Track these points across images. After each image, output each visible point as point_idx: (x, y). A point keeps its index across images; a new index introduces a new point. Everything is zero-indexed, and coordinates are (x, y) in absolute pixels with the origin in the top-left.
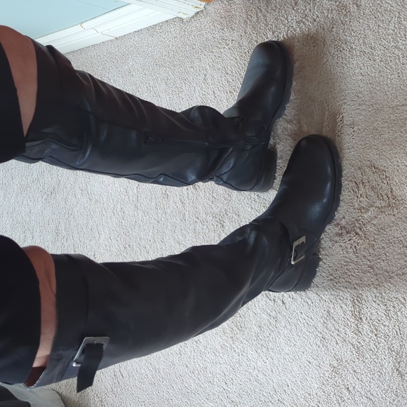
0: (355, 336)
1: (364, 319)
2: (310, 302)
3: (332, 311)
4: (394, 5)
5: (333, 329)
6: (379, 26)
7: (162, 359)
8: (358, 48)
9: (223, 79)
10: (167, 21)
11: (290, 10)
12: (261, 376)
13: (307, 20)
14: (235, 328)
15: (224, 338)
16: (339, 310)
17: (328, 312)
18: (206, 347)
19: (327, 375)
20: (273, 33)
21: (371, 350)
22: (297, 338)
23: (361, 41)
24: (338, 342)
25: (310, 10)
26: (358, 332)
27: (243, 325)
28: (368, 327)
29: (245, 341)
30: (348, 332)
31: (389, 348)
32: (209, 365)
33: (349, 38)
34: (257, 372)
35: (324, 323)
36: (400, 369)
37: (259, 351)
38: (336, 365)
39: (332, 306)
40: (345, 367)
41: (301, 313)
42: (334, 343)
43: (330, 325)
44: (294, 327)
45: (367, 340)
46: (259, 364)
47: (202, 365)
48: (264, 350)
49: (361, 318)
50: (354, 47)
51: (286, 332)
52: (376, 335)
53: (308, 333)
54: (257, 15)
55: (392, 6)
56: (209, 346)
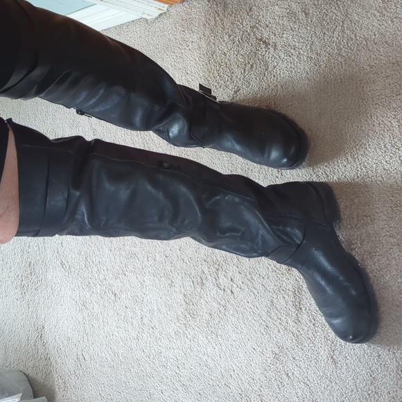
0: (295, 325)
1: (303, 309)
2: (256, 292)
3: (275, 301)
4: (339, 14)
5: (276, 318)
6: (325, 33)
7: (121, 344)
8: (305, 54)
9: (183, 78)
10: (133, 21)
11: (245, 15)
12: (210, 361)
13: (260, 25)
14: (189, 316)
15: (178, 324)
16: (282, 301)
17: (272, 302)
18: (161, 333)
19: (269, 361)
20: (229, 37)
21: (309, 338)
22: (243, 326)
23: (308, 47)
24: (280, 330)
25: (263, 17)
26: (297, 321)
27: (195, 313)
28: (306, 317)
29: (197, 328)
30: (289, 322)
31: (325, 337)
32: (163, 350)
33: (297, 44)
34: (206, 357)
35: (268, 312)
36: (334, 357)
37: (209, 338)
38: (277, 352)
39: (275, 296)
40: (286, 354)
41: (248, 302)
42: (276, 331)
43: (273, 314)
44: (241, 315)
45: (306, 328)
46: (209, 350)
47: (157, 350)
48: (214, 336)
49: (301, 308)
50: (302, 53)
51: (233, 320)
52: (314, 324)
53: (254, 322)
54: (215, 18)
55: (336, 15)
56: (164, 333)
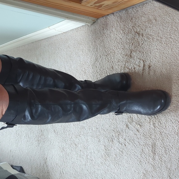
0: (152, 161)
1: (156, 154)
2: (135, 146)
3: (144, 150)
4: (170, 20)
5: (144, 157)
6: (164, 29)
7: (79, 167)
8: (156, 38)
9: (104, 50)
10: (83, 26)
11: (130, 22)
12: (116, 176)
13: (136, 26)
14: (106, 155)
15: (102, 159)
16: (147, 149)
17: (142, 150)
18: (95, 163)
19: (141, 177)
20: (123, 31)
21: (159, 167)
22: (130, 161)
23: (157, 35)
24: (146, 163)
25: (137, 22)
26: (154, 159)
27: (109, 154)
28: (157, 157)
29: (110, 161)
30: (150, 159)
31: (166, 167)
32: (96, 170)
33: (152, 34)
34: (114, 174)
35: (141, 154)
36: (170, 176)
37: (115, 166)
38: (145, 173)
39: (144, 147)
40: (149, 174)
41: (132, 150)
42: (144, 163)
43: (143, 156)
44: (129, 156)
45: (157, 163)
46: (115, 171)
47: (93, 170)
48: (117, 165)
49: (155, 153)
50: (154, 37)
51: (126, 158)
52: (161, 161)
53: (135, 159)
54: (117, 23)
55: (169, 20)
56: (96, 162)
